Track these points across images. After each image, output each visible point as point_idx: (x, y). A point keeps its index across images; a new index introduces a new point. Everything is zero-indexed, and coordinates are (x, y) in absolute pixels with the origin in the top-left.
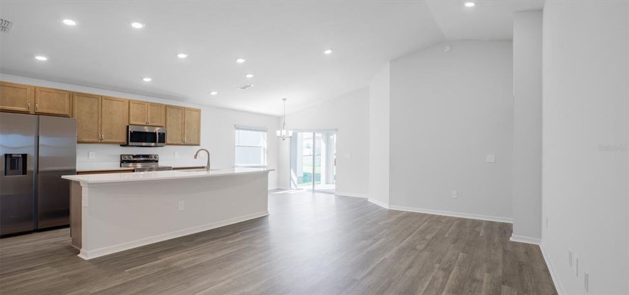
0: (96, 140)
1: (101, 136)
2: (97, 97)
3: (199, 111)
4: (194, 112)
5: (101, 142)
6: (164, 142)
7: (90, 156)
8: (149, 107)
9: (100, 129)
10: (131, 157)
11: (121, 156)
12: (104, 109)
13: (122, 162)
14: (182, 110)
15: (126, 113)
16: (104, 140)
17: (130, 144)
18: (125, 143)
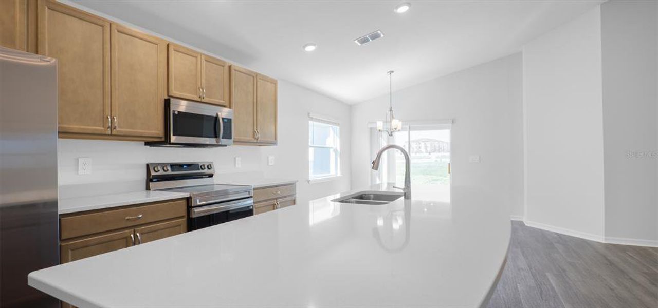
0: (100, 129)
1: (112, 119)
2: (100, 22)
3: (274, 82)
4: (269, 84)
5: (111, 135)
6: (230, 138)
7: (80, 168)
8: (204, 63)
9: (108, 101)
10: (169, 168)
11: (148, 166)
12: (116, 54)
13: (150, 179)
14: (254, 77)
15: (163, 70)
16: (119, 130)
17: (173, 139)
18: (161, 138)
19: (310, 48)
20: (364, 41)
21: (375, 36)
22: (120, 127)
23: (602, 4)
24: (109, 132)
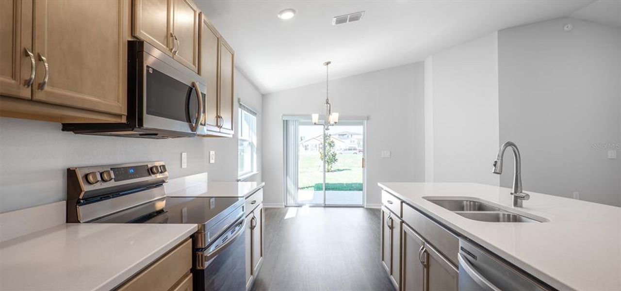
3: (232, 53)
5: (31, 101)
13: (77, 199)
14: (218, 39)
18: (120, 116)
19: (287, 16)
20: (341, 21)
21: (355, 18)
22: (52, 84)
23: (500, 31)
24: (26, 93)
